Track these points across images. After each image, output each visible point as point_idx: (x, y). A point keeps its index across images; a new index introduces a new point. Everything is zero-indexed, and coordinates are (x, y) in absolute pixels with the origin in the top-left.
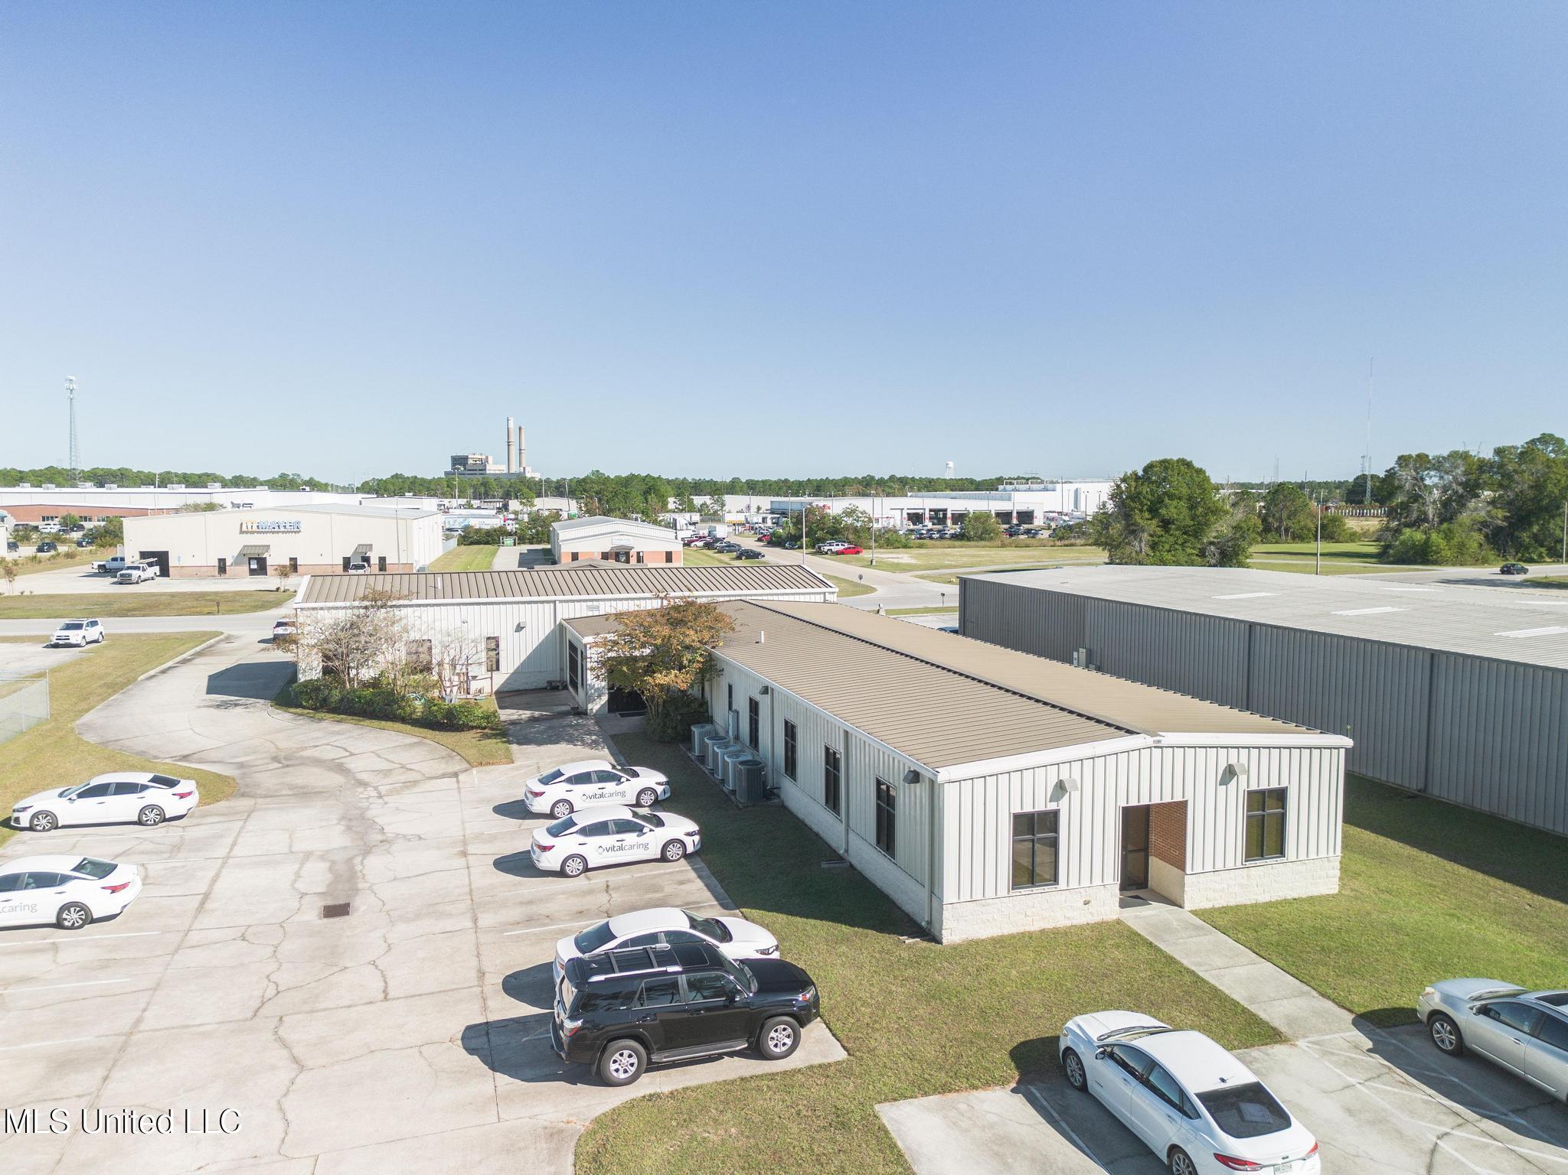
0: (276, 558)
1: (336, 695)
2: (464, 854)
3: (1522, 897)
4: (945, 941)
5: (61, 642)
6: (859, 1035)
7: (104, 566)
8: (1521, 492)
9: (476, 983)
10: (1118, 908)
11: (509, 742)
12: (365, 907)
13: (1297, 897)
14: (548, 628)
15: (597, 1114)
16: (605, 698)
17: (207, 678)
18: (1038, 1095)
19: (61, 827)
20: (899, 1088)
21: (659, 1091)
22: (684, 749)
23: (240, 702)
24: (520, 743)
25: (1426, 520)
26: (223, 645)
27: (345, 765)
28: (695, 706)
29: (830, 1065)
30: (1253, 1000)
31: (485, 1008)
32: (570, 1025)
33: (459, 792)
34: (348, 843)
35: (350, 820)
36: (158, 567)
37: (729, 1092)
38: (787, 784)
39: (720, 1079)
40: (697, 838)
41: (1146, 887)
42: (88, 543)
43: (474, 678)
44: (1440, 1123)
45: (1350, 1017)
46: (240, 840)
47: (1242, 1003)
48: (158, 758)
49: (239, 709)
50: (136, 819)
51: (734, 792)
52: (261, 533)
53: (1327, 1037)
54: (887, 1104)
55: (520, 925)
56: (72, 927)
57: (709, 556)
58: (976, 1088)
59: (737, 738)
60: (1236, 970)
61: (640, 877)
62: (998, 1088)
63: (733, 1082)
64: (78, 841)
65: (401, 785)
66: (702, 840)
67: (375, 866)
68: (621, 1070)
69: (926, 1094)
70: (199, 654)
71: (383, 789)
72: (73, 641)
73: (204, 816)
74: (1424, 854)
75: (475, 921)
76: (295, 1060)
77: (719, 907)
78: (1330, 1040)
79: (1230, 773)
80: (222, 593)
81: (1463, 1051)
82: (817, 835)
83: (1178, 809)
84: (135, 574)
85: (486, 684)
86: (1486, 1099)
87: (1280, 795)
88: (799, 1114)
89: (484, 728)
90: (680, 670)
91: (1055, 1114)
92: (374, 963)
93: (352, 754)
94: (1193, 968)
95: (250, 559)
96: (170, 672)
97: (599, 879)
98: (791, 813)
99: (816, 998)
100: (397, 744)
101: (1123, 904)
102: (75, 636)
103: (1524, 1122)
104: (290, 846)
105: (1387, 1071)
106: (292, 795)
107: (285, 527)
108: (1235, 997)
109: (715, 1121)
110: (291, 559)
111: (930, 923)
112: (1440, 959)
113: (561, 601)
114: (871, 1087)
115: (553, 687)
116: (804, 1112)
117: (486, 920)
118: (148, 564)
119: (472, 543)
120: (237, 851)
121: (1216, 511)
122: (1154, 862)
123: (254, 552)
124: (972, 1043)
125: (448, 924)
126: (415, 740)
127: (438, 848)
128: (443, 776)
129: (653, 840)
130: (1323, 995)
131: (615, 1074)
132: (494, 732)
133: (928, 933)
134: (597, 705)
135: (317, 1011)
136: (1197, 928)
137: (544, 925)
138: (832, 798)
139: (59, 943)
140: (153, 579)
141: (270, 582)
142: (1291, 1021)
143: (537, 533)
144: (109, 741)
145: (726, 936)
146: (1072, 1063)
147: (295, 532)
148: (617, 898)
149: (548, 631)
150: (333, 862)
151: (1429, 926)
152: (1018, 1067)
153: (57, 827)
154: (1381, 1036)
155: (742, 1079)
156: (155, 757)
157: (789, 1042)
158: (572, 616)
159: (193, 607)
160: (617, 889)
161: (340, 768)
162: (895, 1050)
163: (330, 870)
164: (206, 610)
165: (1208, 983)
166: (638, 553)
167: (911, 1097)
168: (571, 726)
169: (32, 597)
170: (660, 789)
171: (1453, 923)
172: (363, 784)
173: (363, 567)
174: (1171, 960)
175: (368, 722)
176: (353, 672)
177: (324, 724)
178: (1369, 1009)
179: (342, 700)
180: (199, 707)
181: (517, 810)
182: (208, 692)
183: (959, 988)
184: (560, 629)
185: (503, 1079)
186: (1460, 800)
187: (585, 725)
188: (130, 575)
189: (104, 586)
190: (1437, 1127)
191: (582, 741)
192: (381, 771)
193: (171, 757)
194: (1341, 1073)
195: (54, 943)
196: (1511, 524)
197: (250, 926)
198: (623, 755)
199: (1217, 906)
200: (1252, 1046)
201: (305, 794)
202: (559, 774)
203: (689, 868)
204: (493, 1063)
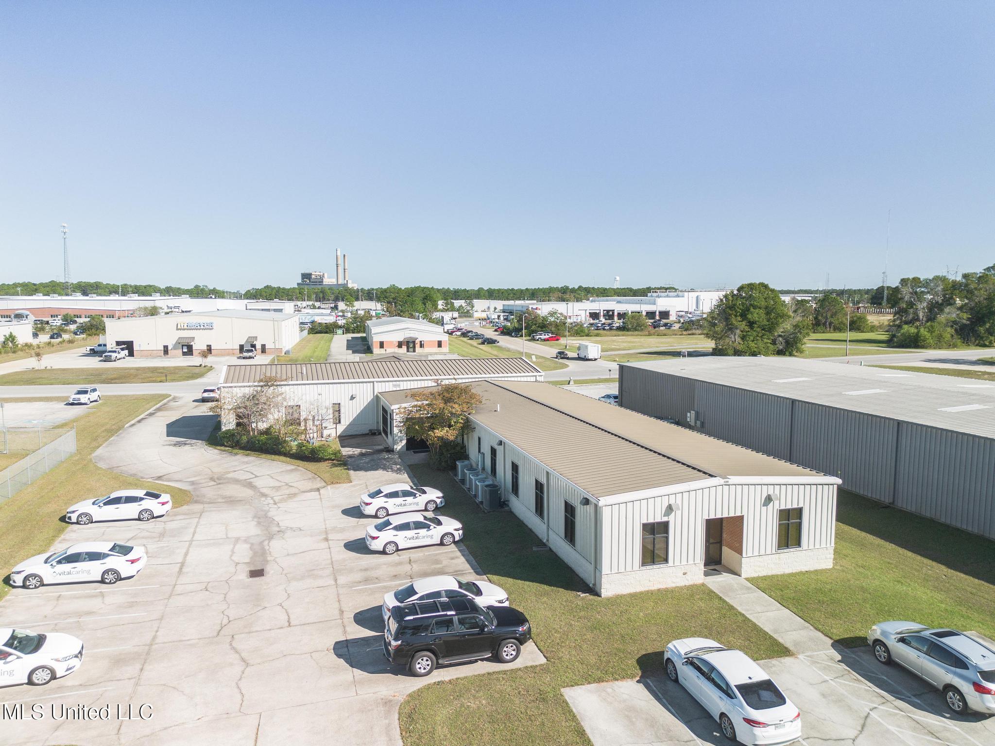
0: (199, 345)
1: (245, 438)
2: (327, 540)
3: (941, 570)
4: (603, 596)
5: (75, 402)
6: (553, 650)
7: (93, 349)
8: (979, 302)
9: (339, 617)
10: (703, 576)
11: (348, 469)
12: (273, 571)
13: (808, 570)
14: (369, 398)
15: (410, 692)
16: (404, 442)
17: (165, 427)
18: (651, 684)
19: (96, 522)
20: (575, 679)
21: (443, 679)
22: (452, 474)
23: (187, 442)
24: (355, 470)
25: (918, 320)
26: (172, 404)
27: (254, 484)
28: (458, 448)
29: (537, 666)
30: (776, 631)
31: (345, 632)
32: (394, 643)
33: (321, 501)
34: (259, 532)
35: (259, 518)
36: (127, 351)
37: (481, 681)
38: (513, 499)
39: (476, 673)
40: (461, 532)
41: (721, 564)
42: (80, 332)
43: (325, 428)
44: (873, 702)
45: (830, 642)
46: (198, 530)
47: (769, 633)
48: (144, 478)
49: (187, 447)
50: (137, 517)
51: (482, 503)
52: (189, 329)
53: (816, 653)
54: (568, 688)
55: (362, 583)
56: (110, 583)
57: (464, 342)
58: (617, 680)
59: (483, 469)
60: (768, 614)
61: (429, 555)
62: (629, 680)
63: (484, 675)
64: (105, 530)
65: (286, 496)
66: (464, 533)
67: (276, 547)
68: (422, 668)
69: (589, 683)
70: (159, 409)
71: (277, 499)
72: (82, 401)
73: (175, 515)
74: (888, 543)
75: (336, 580)
76: (243, 660)
77: (474, 574)
78: (818, 655)
79: (769, 499)
80: (167, 367)
81: (891, 662)
82: (531, 530)
83: (738, 521)
84: (114, 355)
85: (333, 432)
86: (900, 688)
87: (799, 512)
88: (519, 693)
89: (333, 460)
90: (449, 428)
91: (660, 695)
92: (281, 605)
93: (256, 477)
94: (743, 612)
95: (183, 346)
96: (143, 421)
97: (405, 555)
98: (516, 516)
99: (529, 629)
100: (282, 470)
101: (706, 574)
102: (83, 398)
103: (919, 702)
104: (227, 534)
105: (847, 672)
106: (223, 502)
107: (204, 326)
108: (766, 629)
109: (474, 696)
110: (208, 346)
111: (594, 585)
112: (886, 608)
113: (377, 382)
114: (559, 679)
115: (373, 433)
116: (522, 692)
117: (342, 580)
118: (121, 349)
119: (317, 333)
120: (197, 537)
121: (784, 316)
122: (725, 550)
123: (185, 342)
124: (616, 654)
125: (320, 582)
126: (293, 467)
127: (312, 536)
128: (311, 490)
129: (435, 533)
130: (816, 629)
131: (419, 670)
132: (339, 462)
133: (594, 591)
134: (400, 446)
135: (253, 632)
136: (748, 588)
137: (376, 583)
138: (539, 508)
139: (104, 592)
140: (124, 358)
141: (195, 360)
142: (796, 644)
143: (357, 327)
144: (113, 468)
145: (479, 592)
146: (670, 666)
147: (210, 329)
148: (416, 567)
149: (369, 400)
150: (252, 544)
151: (883, 588)
152: (641, 669)
153: (92, 522)
154: (847, 653)
155: (488, 674)
156: (142, 478)
157: (514, 653)
158: (384, 391)
159: (151, 377)
160: (414, 562)
161: (250, 485)
162: (573, 658)
163: (251, 548)
164: (159, 379)
165: (751, 621)
166: (421, 342)
167: (581, 685)
168: (385, 459)
169: (52, 370)
170: (438, 501)
171: (898, 587)
172: (264, 495)
173: (251, 351)
174: (732, 608)
175: (264, 456)
176: (254, 425)
177: (238, 457)
178: (842, 637)
179: (248, 442)
180: (164, 446)
181: (355, 512)
182: (168, 436)
183: (610, 623)
184: (377, 399)
185: (357, 672)
186: (913, 510)
187: (392, 458)
188: (111, 356)
189: (94, 363)
190: (871, 704)
191: (392, 469)
192: (274, 487)
193: (152, 478)
194: (821, 674)
195: (101, 592)
196: (971, 322)
197: (209, 582)
198: (416, 477)
199: (761, 575)
200: (773, 658)
201: (232, 502)
202: (379, 492)
203: (457, 549)
204: (351, 662)
